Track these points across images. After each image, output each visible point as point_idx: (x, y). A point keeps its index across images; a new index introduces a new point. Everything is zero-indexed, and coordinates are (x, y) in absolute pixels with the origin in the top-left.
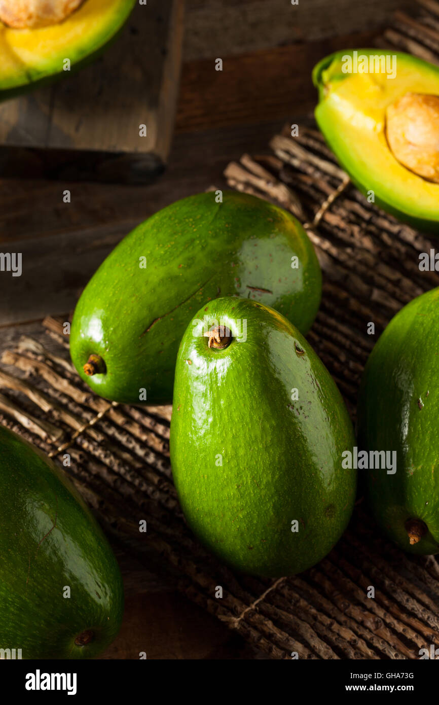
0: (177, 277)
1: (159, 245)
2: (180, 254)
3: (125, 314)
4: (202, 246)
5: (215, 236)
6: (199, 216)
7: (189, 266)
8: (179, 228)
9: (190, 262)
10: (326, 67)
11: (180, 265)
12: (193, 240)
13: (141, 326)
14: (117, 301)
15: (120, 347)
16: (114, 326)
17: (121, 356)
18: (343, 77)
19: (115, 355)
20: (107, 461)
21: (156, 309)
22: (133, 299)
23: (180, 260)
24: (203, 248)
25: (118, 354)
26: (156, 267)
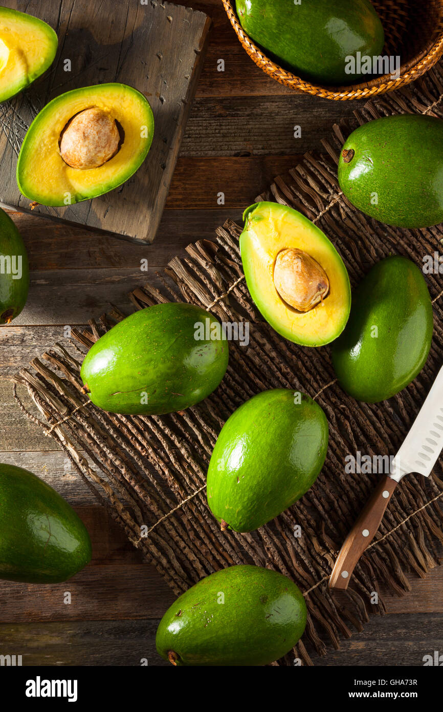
0: (135, 378)
7: (144, 375)
9: (145, 373)
10: (251, 211)
18: (260, 219)
20: (88, 430)
23: (140, 369)
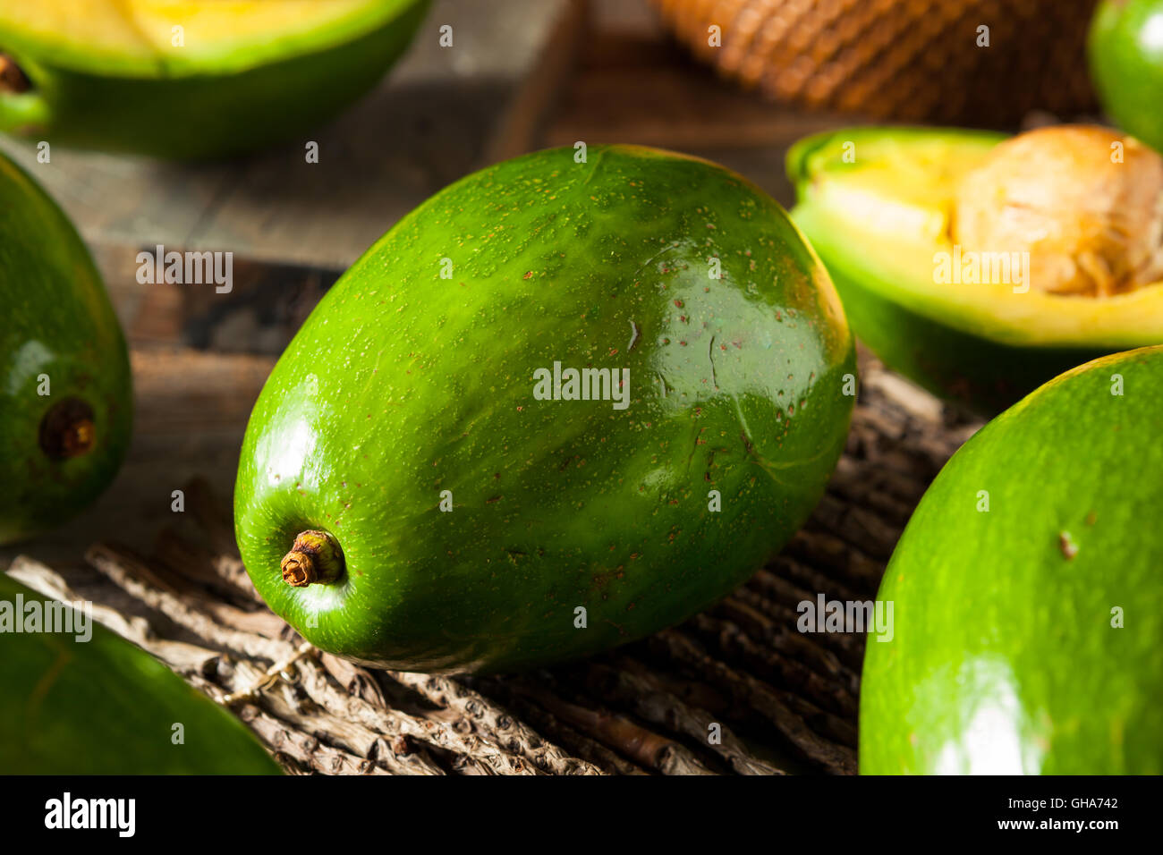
0: (523, 302)
1: (463, 236)
2: (524, 249)
3: (391, 404)
4: (580, 227)
5: (610, 205)
6: (556, 173)
7: (552, 275)
8: (508, 198)
9: (554, 266)
11: (527, 273)
12: (552, 218)
13: (436, 430)
14: (364, 376)
15: (383, 492)
16: (362, 440)
17: (386, 518)
19: (368, 521)
21: (473, 386)
22: (410, 363)
23: (526, 261)
24: (582, 232)
25: (379, 512)
26: (463, 284)
